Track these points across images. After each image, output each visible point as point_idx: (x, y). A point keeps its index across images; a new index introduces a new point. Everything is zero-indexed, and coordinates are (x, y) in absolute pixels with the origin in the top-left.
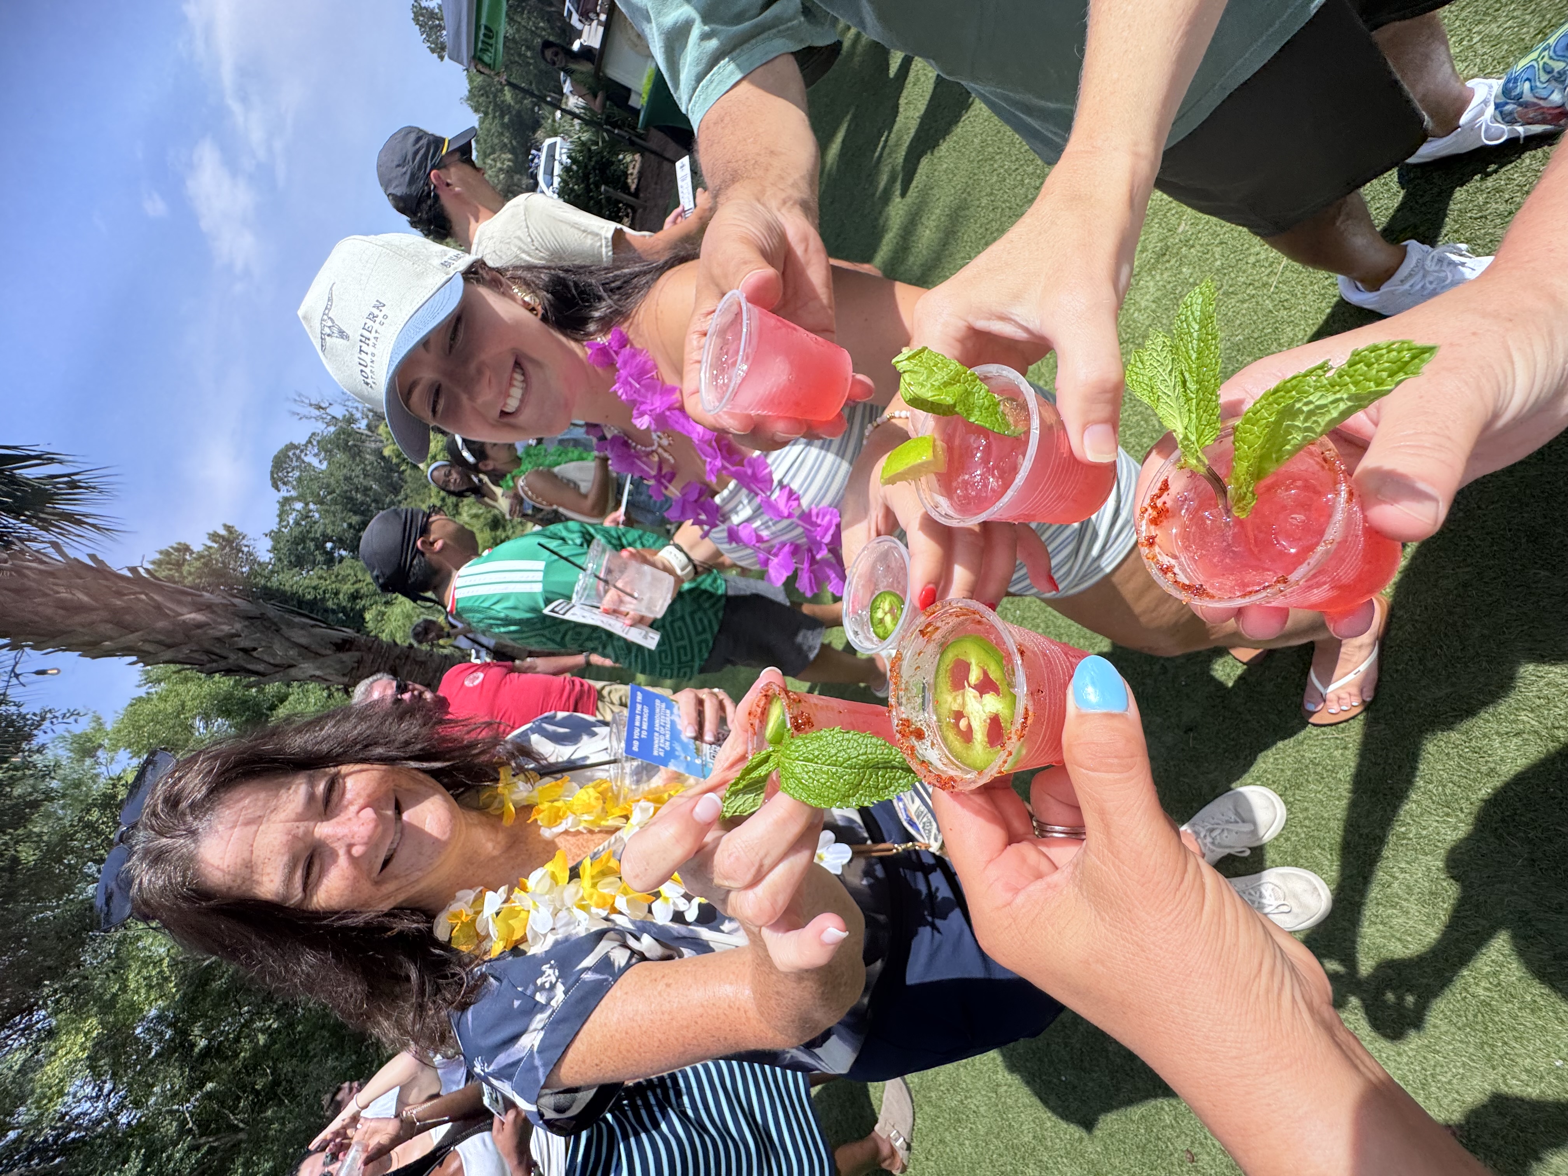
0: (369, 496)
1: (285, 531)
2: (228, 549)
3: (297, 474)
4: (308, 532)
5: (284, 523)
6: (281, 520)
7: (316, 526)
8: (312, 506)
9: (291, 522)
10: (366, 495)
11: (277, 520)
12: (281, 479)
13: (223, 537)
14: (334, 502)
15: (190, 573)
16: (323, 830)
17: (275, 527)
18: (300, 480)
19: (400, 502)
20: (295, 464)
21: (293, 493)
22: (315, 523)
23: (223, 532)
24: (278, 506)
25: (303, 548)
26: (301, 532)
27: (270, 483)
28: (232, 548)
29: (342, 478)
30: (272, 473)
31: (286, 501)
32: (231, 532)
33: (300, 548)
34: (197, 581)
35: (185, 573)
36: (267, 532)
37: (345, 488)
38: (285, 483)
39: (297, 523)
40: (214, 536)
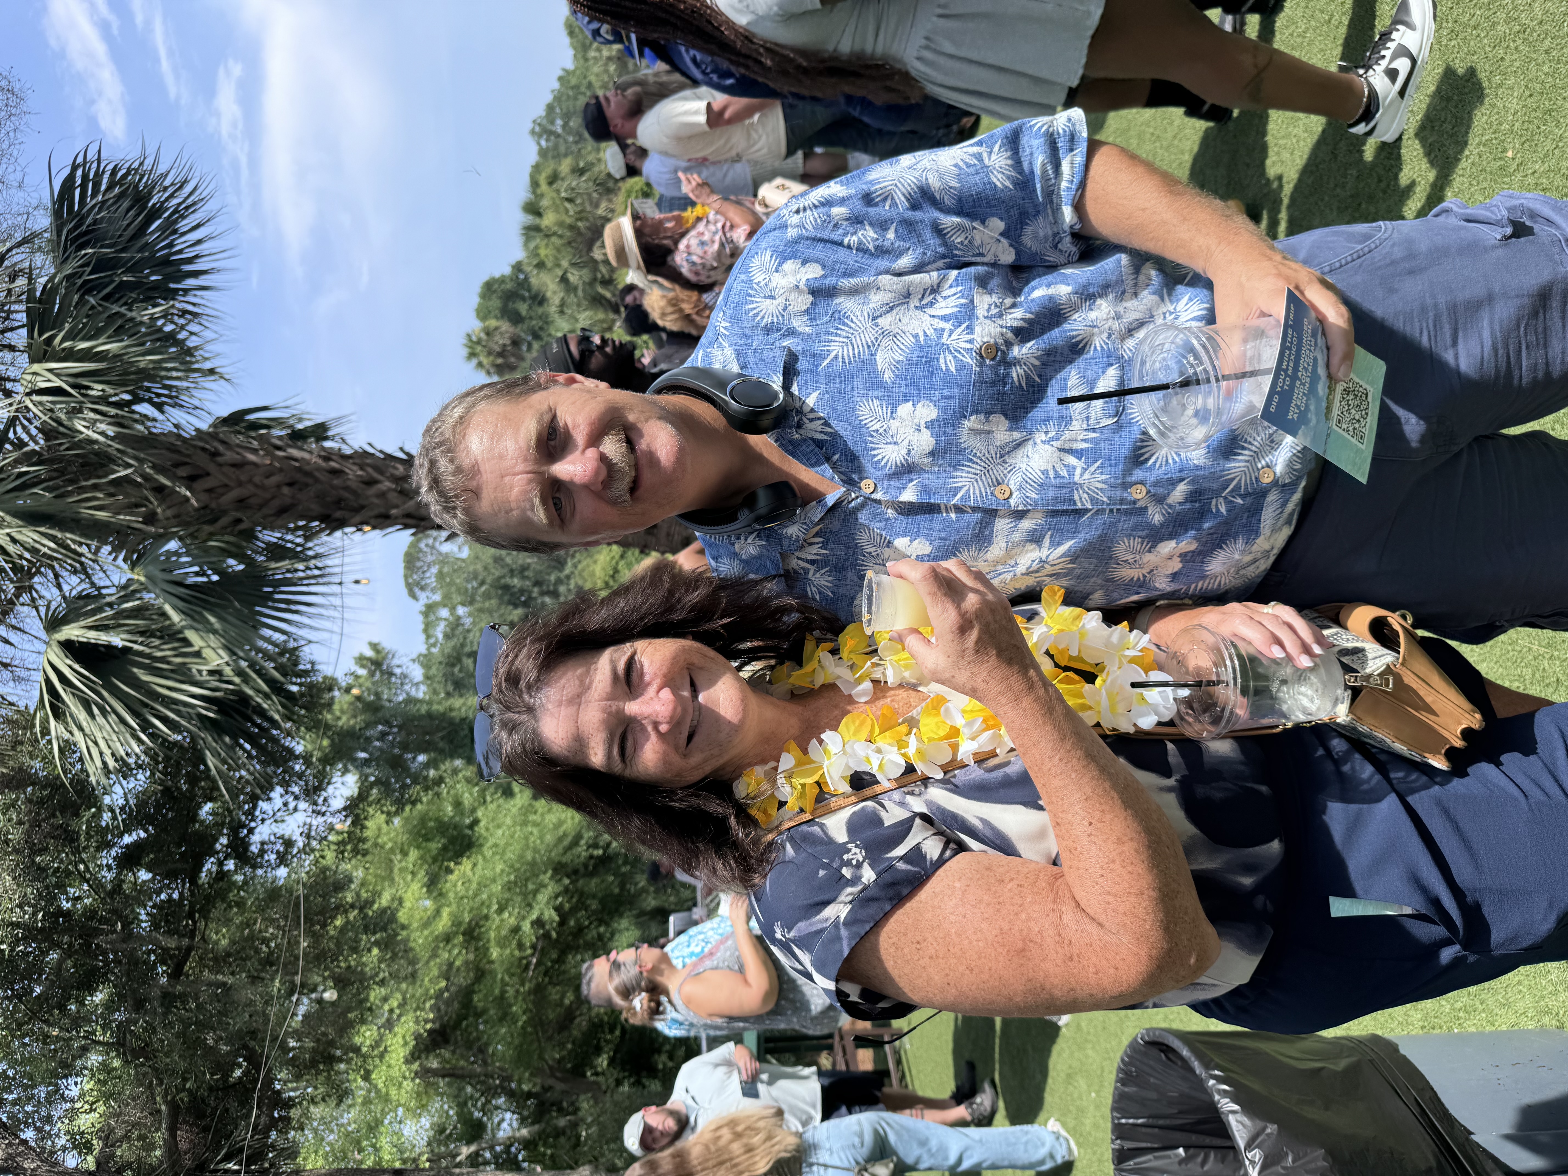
0: (527, 578)
1: (434, 650)
2: (378, 674)
3: (434, 570)
4: (463, 645)
5: (432, 641)
6: (428, 637)
7: (471, 635)
8: (461, 611)
9: (440, 636)
10: (524, 578)
11: (423, 637)
12: (417, 584)
13: (369, 659)
14: (487, 596)
15: (342, 711)
16: (632, 708)
17: (422, 649)
18: (440, 576)
19: (568, 577)
20: (430, 558)
21: (437, 597)
22: (468, 631)
23: (369, 653)
24: (421, 618)
25: (461, 671)
26: (454, 648)
27: (405, 591)
28: (382, 672)
29: (490, 561)
30: (406, 577)
31: (430, 609)
32: (378, 651)
33: (456, 670)
34: (352, 722)
35: (338, 713)
36: (414, 656)
37: (497, 573)
38: (423, 588)
39: (447, 636)
40: (361, 660)
